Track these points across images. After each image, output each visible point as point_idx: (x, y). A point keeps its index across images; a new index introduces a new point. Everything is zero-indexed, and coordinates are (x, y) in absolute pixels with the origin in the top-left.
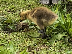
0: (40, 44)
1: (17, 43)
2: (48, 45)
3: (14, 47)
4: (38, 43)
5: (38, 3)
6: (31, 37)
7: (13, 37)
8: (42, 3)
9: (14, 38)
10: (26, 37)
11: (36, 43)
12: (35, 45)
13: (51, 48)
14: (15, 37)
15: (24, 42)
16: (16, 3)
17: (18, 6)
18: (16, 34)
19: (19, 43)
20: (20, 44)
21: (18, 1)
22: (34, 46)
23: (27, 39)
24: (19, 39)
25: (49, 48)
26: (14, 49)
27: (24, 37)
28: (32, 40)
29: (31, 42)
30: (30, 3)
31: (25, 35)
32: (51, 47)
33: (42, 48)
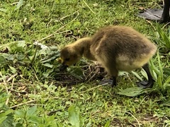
0: (141, 112)
1: (87, 109)
2: (159, 116)
3: (80, 118)
4: (136, 110)
5: (136, 17)
6: (121, 96)
7: (77, 96)
8: (144, 18)
9: (81, 98)
10: (107, 95)
11: (130, 109)
12: (130, 115)
13: (166, 124)
14: (82, 96)
15: (104, 108)
16: (85, 16)
17: (88, 22)
18: (85, 89)
19: (91, 109)
20: (95, 111)
21: (89, 12)
22: (126, 117)
23: (111, 100)
24: (91, 100)
25: (162, 122)
26: (81, 123)
27: (104, 97)
28: (122, 103)
29: (119, 107)
30: (117, 17)
31: (106, 91)
32: (166, 121)
33: (144, 122)
